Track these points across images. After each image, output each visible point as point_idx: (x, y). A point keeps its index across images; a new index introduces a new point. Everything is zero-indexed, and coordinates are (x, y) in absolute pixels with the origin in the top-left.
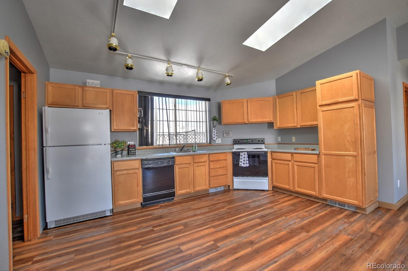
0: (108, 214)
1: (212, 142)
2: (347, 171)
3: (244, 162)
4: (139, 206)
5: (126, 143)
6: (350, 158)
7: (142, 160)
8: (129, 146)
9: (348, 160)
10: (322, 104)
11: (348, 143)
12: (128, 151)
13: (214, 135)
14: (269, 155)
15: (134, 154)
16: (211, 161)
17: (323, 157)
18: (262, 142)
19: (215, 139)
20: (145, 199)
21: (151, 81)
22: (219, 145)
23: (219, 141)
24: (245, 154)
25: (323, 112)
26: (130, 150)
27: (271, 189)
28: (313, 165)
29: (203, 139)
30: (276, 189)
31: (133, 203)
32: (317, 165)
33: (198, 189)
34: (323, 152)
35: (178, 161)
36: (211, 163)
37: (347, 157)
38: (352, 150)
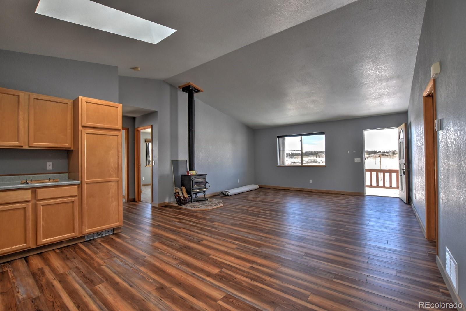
2: (110, 197)
6: (113, 183)
9: (111, 185)
10: (86, 125)
11: (111, 169)
17: (85, 187)
25: (87, 135)
28: (72, 199)
32: (77, 198)
34: (86, 180)
37: (110, 183)
38: (114, 176)
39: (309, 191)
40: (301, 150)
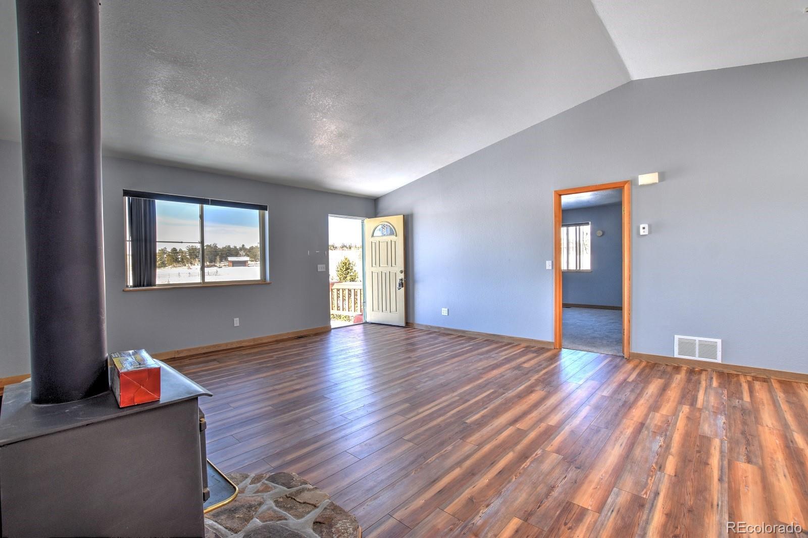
39: (234, 346)
40: (202, 242)
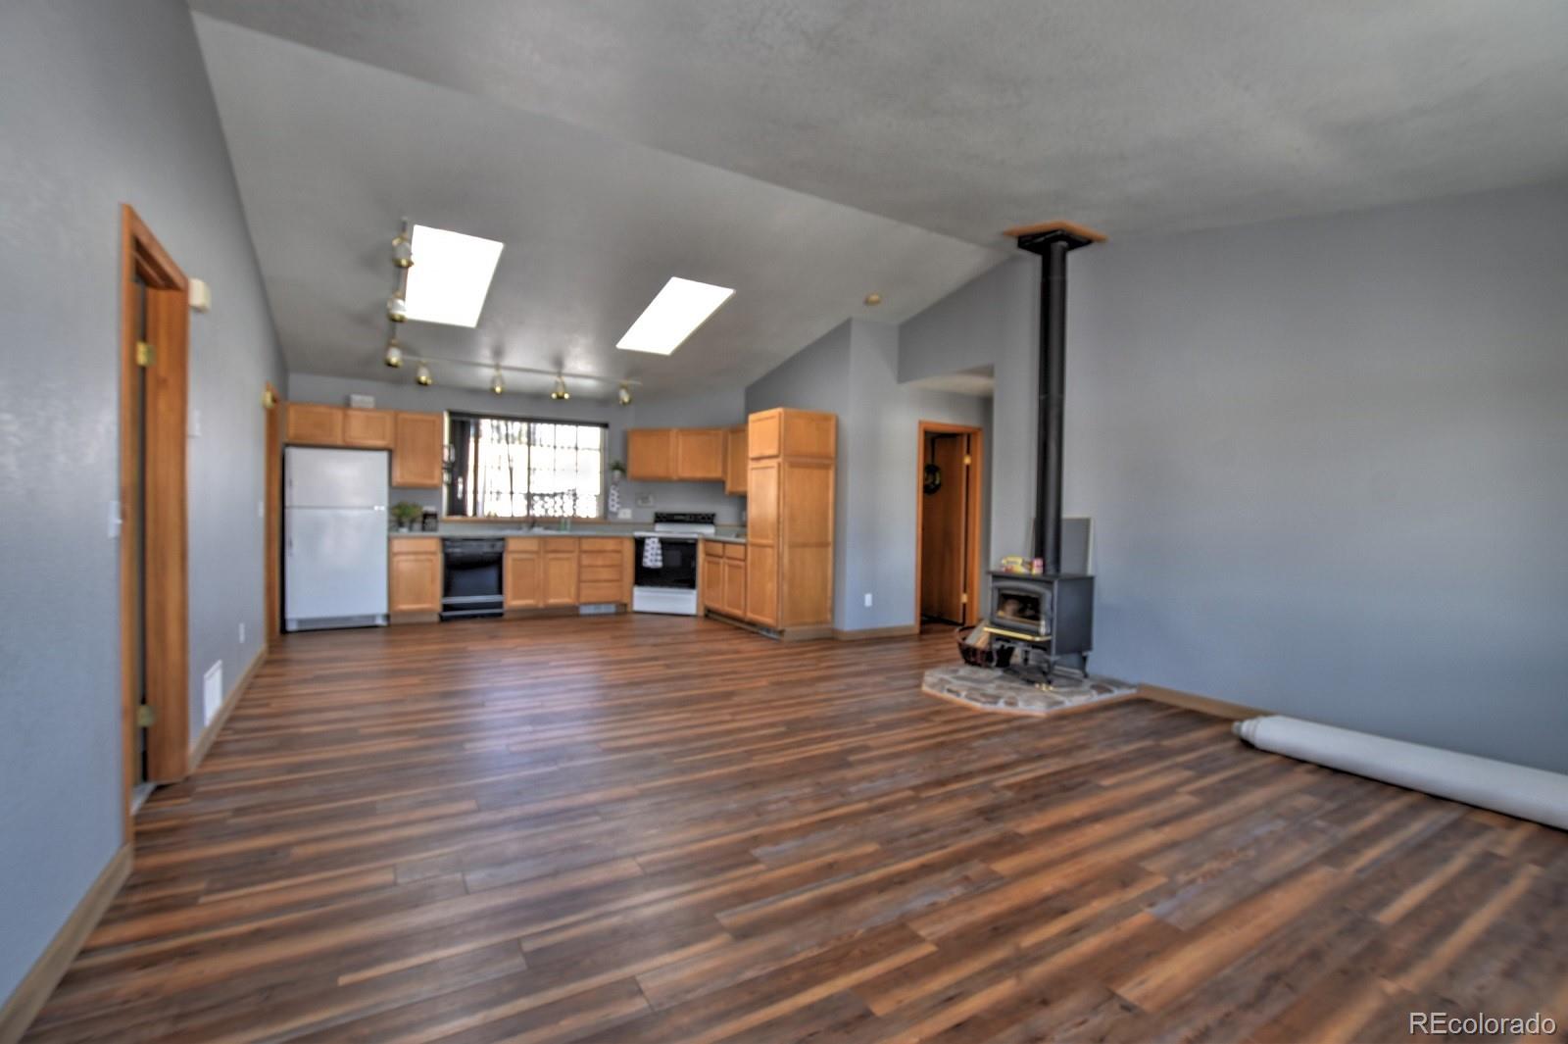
0: (380, 622)
1: (610, 517)
2: (766, 572)
3: (653, 558)
4: (436, 618)
5: (421, 508)
7: (444, 540)
8: (426, 516)
9: (768, 553)
10: (752, 456)
11: (768, 525)
12: (424, 522)
13: (613, 500)
14: (700, 548)
15: (435, 530)
16: (586, 552)
17: (750, 549)
18: (708, 519)
19: (614, 509)
20: (447, 607)
21: (475, 392)
22: (625, 523)
23: (626, 514)
24: (654, 542)
25: (753, 471)
26: (428, 519)
27: (702, 613)
28: (742, 564)
29: (589, 509)
30: (710, 614)
31: (422, 612)
33: (552, 601)
34: (752, 540)
35: (512, 545)
36: (584, 556)
37: (767, 550)
38: (771, 537)
